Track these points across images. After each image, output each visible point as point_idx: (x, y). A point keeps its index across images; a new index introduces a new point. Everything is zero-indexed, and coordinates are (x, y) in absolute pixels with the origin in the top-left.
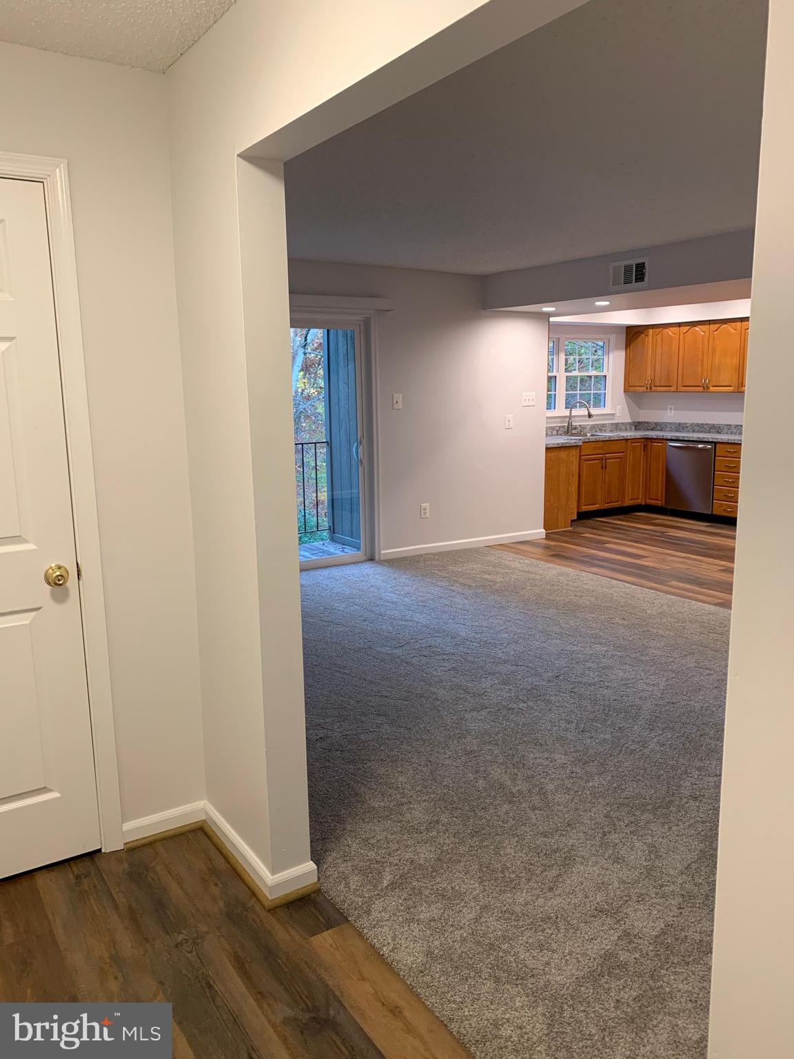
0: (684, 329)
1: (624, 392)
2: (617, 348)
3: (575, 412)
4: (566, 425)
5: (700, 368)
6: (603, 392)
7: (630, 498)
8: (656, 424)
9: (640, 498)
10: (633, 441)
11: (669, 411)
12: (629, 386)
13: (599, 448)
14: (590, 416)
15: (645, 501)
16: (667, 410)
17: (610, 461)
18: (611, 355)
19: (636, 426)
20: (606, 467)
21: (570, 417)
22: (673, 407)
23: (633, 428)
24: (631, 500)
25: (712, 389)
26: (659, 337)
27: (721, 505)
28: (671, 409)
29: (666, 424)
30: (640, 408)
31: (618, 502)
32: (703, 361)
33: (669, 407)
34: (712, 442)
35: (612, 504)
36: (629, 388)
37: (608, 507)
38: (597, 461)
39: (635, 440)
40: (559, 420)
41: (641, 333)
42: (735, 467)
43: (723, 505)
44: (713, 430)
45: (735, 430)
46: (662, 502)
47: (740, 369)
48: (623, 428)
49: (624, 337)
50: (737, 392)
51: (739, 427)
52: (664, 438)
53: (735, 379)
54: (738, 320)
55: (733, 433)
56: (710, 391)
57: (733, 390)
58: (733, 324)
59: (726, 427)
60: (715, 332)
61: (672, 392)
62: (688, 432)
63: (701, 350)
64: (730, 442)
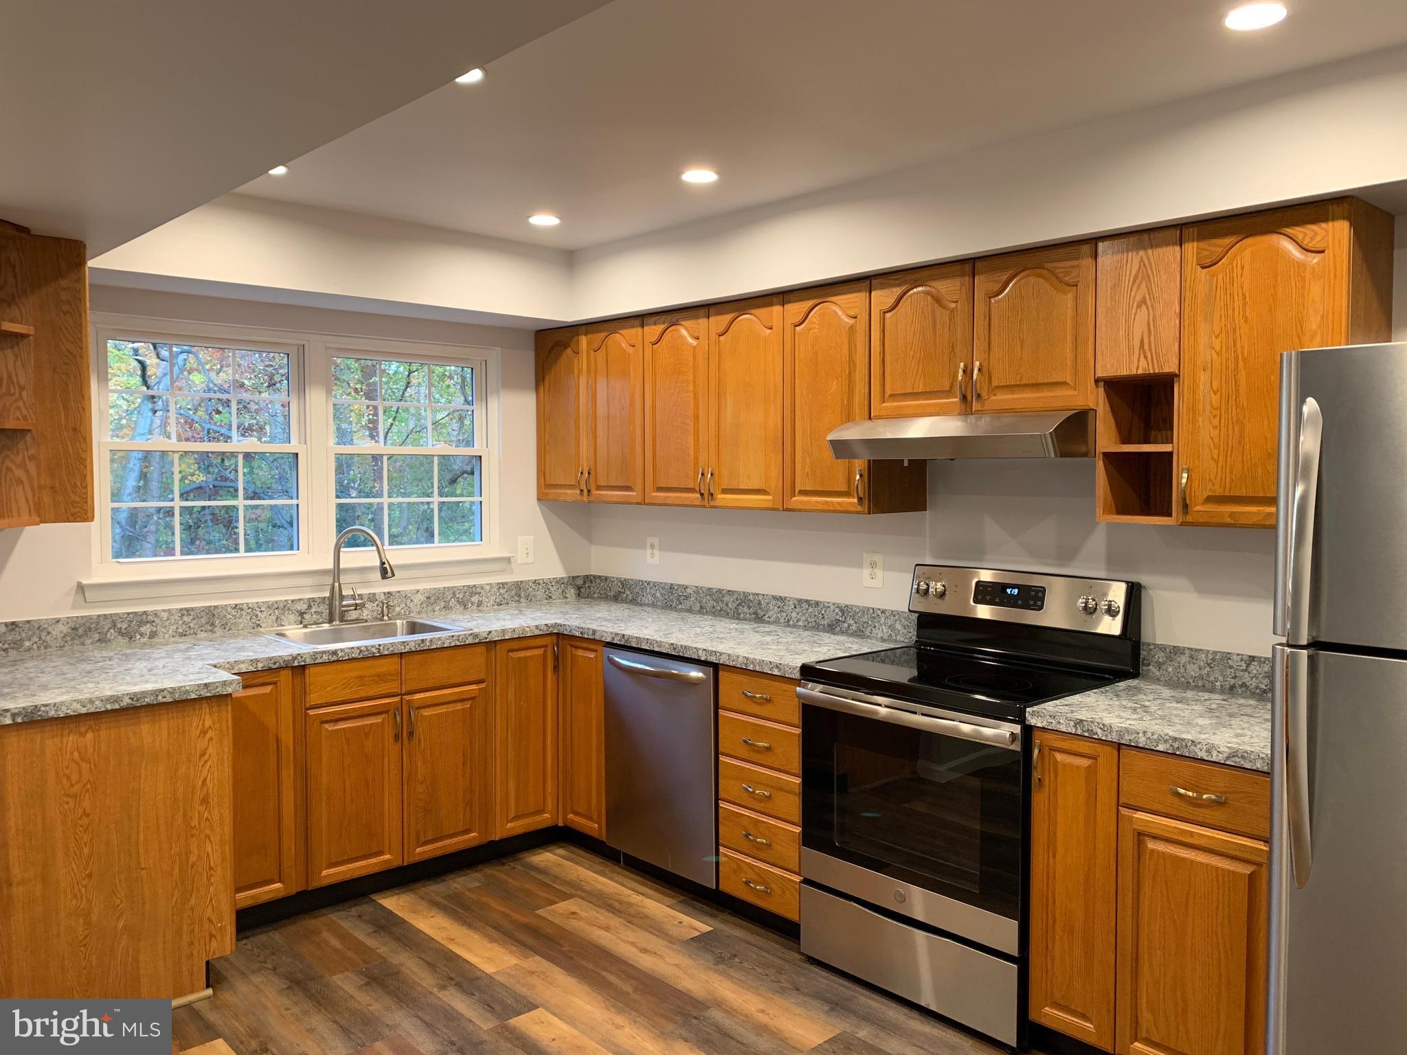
0: (653, 331)
1: (538, 499)
2: (509, 384)
3: (353, 558)
4: (327, 594)
5: (691, 439)
6: (477, 499)
7: (512, 815)
8: (624, 583)
9: (550, 805)
10: (515, 645)
11: (649, 551)
12: (548, 486)
13: (381, 678)
14: (385, 572)
15: (565, 818)
16: (645, 548)
17: (426, 713)
18: (494, 404)
19: (579, 588)
20: (411, 734)
21: (337, 572)
22: (656, 541)
23: (571, 592)
24: (517, 818)
25: (722, 499)
26: (601, 355)
27: (739, 866)
28: (652, 546)
29: (643, 585)
30: (590, 540)
32: (697, 418)
33: (650, 540)
34: (708, 664)
35: (447, 842)
36: (547, 491)
37: (427, 856)
38: (377, 720)
39: (520, 642)
41: (564, 346)
42: (768, 749)
43: (745, 868)
44: (745, 609)
45: (794, 614)
46: (600, 827)
47: (785, 444)
48: (540, 594)
49: (529, 357)
50: (781, 509)
51: (805, 606)
52: (597, 637)
53: (775, 472)
54: (775, 299)
55: (791, 623)
56: (716, 503)
57: (770, 505)
58: (762, 312)
59: (773, 602)
60: (722, 338)
61: (637, 504)
62: (690, 610)
63: (691, 387)
64: (751, 667)
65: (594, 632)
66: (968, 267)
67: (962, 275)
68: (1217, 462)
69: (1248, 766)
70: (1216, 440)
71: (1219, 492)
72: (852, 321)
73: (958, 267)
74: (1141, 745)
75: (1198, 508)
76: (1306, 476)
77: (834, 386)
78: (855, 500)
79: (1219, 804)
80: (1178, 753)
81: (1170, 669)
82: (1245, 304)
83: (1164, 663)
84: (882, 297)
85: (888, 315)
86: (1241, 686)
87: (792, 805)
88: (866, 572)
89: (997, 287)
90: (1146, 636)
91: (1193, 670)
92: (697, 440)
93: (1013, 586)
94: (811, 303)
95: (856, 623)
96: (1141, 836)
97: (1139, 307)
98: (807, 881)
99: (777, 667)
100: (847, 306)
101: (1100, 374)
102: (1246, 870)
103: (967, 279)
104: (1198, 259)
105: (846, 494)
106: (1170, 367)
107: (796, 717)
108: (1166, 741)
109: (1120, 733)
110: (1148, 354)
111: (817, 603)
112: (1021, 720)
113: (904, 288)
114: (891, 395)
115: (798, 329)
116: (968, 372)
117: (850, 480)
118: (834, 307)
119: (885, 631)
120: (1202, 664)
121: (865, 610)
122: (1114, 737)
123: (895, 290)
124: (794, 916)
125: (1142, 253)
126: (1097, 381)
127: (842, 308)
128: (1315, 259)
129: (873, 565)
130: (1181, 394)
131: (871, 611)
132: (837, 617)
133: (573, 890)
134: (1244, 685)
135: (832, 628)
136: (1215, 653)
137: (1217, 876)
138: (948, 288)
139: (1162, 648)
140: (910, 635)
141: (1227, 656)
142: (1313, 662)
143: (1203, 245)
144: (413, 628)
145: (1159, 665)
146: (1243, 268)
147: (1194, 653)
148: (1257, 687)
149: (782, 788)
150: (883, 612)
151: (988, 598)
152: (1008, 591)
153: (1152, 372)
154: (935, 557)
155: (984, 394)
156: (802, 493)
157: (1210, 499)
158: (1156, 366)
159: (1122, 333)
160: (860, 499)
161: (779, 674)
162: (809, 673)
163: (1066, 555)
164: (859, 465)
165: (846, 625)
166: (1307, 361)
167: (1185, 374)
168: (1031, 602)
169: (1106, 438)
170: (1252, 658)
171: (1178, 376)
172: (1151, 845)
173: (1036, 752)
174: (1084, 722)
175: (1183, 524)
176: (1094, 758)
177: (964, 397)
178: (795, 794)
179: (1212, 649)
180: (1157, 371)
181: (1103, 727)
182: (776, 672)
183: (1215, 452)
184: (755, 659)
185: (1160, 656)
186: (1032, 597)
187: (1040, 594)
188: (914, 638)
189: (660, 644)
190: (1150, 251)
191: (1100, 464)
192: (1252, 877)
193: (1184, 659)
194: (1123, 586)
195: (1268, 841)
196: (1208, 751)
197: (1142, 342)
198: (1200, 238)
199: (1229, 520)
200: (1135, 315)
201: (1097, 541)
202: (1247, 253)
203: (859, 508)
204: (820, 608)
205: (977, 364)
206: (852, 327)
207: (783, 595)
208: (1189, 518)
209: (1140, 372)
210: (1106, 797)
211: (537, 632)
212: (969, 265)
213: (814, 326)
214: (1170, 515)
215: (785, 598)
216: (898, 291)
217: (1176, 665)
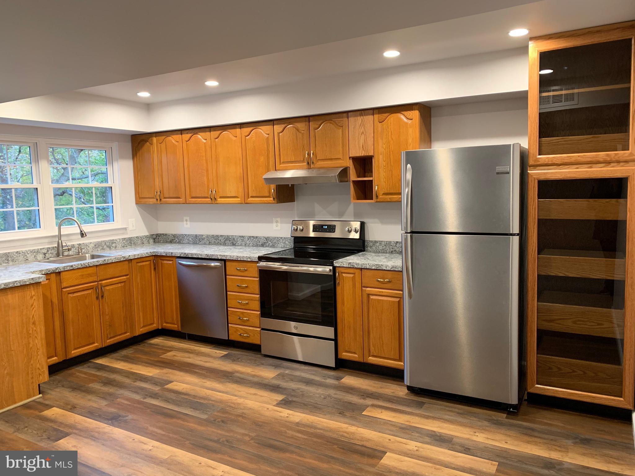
0: (186, 136)
1: (136, 204)
2: (122, 157)
3: (66, 230)
4: (56, 245)
5: (205, 178)
6: (110, 204)
7: (142, 325)
8: (174, 236)
9: (156, 321)
10: (139, 260)
11: (185, 222)
12: (141, 198)
13: (90, 275)
14: (82, 235)
15: (162, 325)
16: (183, 221)
17: (108, 288)
18: (116, 165)
19: (154, 239)
20: (102, 296)
21: (60, 236)
22: (188, 218)
23: (152, 241)
24: (144, 326)
25: (220, 200)
26: (163, 145)
27: (237, 330)
28: (186, 220)
29: (183, 236)
30: (158, 219)
31: (125, 333)
32: (207, 170)
33: (185, 218)
34: (221, 260)
35: (119, 337)
36: (140, 200)
37: (112, 343)
38: (90, 291)
39: (141, 259)
40: (46, 240)
41: (146, 141)
42: (247, 287)
43: (239, 330)
44: (228, 242)
45: (248, 242)
46: (178, 326)
47: (244, 179)
48: (139, 242)
49: (129, 146)
50: (244, 203)
51: (252, 238)
52: (173, 255)
53: (241, 190)
54: (237, 126)
55: (247, 245)
56: (217, 202)
57: (240, 202)
58: (233, 131)
59: (240, 238)
60: (216, 140)
61: (183, 204)
62: (205, 244)
63: (204, 158)
64: (239, 259)
65: (172, 253)
66: (307, 119)
67: (306, 122)
68: (385, 183)
69: (396, 270)
70: (385, 176)
71: (386, 192)
72: (268, 136)
73: (304, 119)
74: (367, 268)
75: (380, 197)
76: (408, 186)
77: (262, 159)
78: (272, 199)
79: (389, 282)
80: (378, 269)
81: (374, 248)
82: (392, 134)
83: (372, 246)
84: (278, 128)
85: (280, 134)
86: (394, 251)
87: (257, 305)
88: (274, 224)
89: (317, 126)
90: (367, 238)
91: (381, 248)
92: (208, 179)
93: (325, 225)
94: (252, 128)
95: (271, 243)
96: (369, 295)
97: (361, 134)
98: (263, 329)
99: (249, 258)
100: (266, 130)
101: (351, 156)
102: (398, 300)
103: (307, 123)
104: (378, 120)
105: (269, 197)
106: (371, 154)
107: (257, 274)
108: (374, 266)
109: (362, 265)
110: (365, 150)
111: (257, 237)
112: (332, 264)
113: (286, 125)
114: (283, 162)
115: (247, 137)
116: (309, 154)
117: (270, 192)
118: (260, 130)
119: (282, 244)
120: (383, 245)
121: (275, 238)
122: (360, 267)
123: (282, 125)
124: (258, 342)
125: (362, 117)
126: (350, 158)
127: (263, 130)
128: (410, 122)
129: (277, 222)
130: (375, 162)
131: (277, 238)
132: (265, 241)
133: (171, 349)
134: (395, 251)
135: (262, 245)
136: (387, 241)
137: (390, 302)
138: (301, 126)
139: (372, 241)
140: (291, 245)
141: (390, 242)
142: (411, 237)
143: (380, 115)
144: (93, 257)
145: (371, 247)
146: (391, 123)
147: (381, 242)
148: (399, 251)
149: (252, 299)
150: (281, 238)
151: (317, 230)
152: (324, 227)
153: (366, 155)
154: (299, 218)
155: (315, 162)
156: (252, 197)
157: (384, 194)
158: (367, 153)
159: (357, 142)
160: (274, 198)
161: (250, 260)
162: (261, 258)
163: (341, 214)
164: (273, 187)
165: (268, 244)
166: (408, 154)
167: (376, 157)
168: (331, 230)
169: (353, 176)
170: (397, 242)
171: (374, 156)
172: (372, 297)
173: (337, 274)
174: (351, 263)
175: (376, 202)
176: (354, 274)
177: (308, 163)
178: (257, 301)
179: (386, 240)
180: (367, 155)
181: (357, 264)
182: (249, 260)
183: (385, 180)
184: (241, 256)
185: (371, 244)
186: (332, 229)
187: (334, 227)
188: (293, 246)
189: (201, 255)
190: (364, 117)
191: (352, 184)
192: (399, 302)
193: (378, 244)
194: (359, 223)
195: (402, 291)
196: (386, 267)
197: (363, 146)
198: (379, 113)
199: (389, 200)
200: (361, 137)
201: (351, 209)
202: (392, 119)
203: (274, 202)
204: (258, 239)
205: (312, 152)
206: (268, 138)
207: (243, 235)
208: (378, 200)
209: (362, 155)
210: (358, 285)
211: (147, 255)
212: (308, 118)
213: (253, 137)
214: (372, 199)
215: (244, 236)
216: (283, 126)
217: (376, 246)
